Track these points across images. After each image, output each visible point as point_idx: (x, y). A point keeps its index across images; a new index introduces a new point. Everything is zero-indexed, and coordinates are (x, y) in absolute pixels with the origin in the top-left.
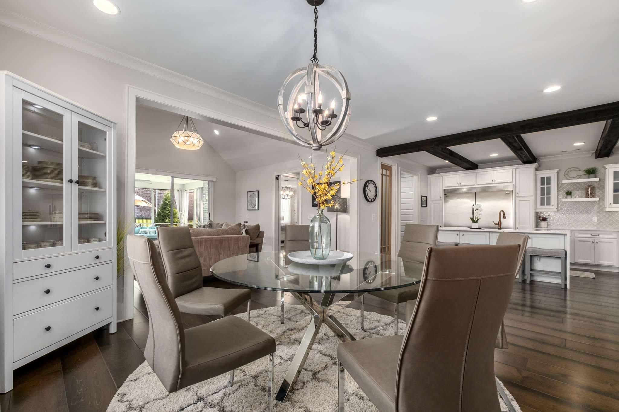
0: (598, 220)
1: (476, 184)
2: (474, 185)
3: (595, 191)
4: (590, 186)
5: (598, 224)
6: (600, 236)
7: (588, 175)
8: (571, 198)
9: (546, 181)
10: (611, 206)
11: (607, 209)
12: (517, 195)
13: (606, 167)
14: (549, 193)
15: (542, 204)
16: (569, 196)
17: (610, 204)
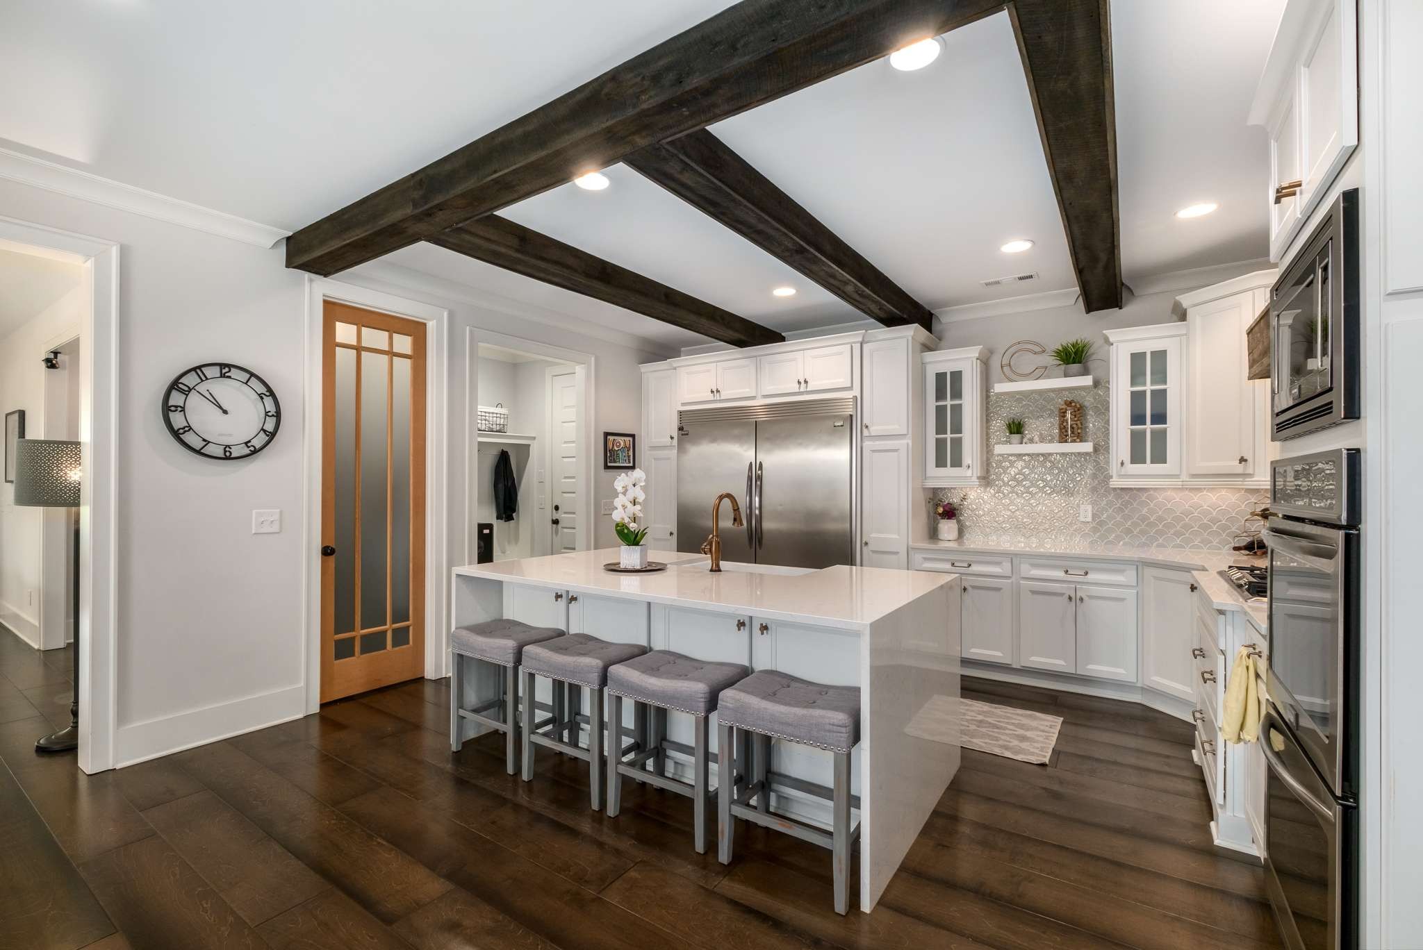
0: (1094, 516)
1: (759, 396)
2: (753, 398)
3: (1086, 419)
4: (1069, 404)
5: (1095, 530)
6: (1092, 577)
7: (1065, 365)
8: (1021, 443)
9: (948, 385)
10: (1123, 471)
11: (1116, 482)
12: (866, 432)
13: (1111, 340)
14: (957, 428)
15: (940, 462)
16: (1016, 437)
17: (1122, 464)
